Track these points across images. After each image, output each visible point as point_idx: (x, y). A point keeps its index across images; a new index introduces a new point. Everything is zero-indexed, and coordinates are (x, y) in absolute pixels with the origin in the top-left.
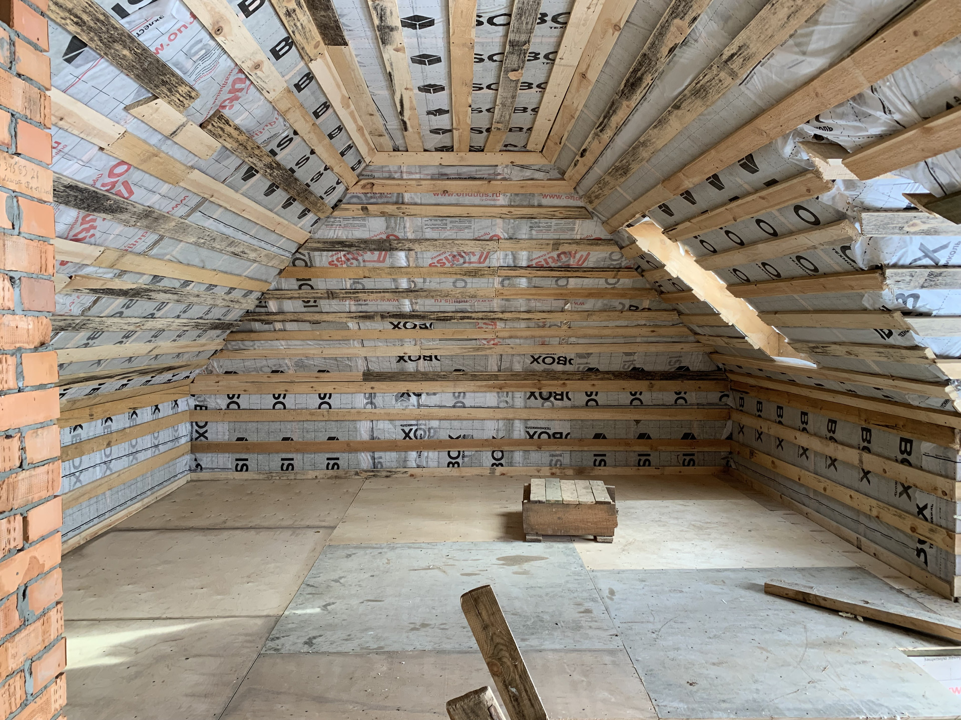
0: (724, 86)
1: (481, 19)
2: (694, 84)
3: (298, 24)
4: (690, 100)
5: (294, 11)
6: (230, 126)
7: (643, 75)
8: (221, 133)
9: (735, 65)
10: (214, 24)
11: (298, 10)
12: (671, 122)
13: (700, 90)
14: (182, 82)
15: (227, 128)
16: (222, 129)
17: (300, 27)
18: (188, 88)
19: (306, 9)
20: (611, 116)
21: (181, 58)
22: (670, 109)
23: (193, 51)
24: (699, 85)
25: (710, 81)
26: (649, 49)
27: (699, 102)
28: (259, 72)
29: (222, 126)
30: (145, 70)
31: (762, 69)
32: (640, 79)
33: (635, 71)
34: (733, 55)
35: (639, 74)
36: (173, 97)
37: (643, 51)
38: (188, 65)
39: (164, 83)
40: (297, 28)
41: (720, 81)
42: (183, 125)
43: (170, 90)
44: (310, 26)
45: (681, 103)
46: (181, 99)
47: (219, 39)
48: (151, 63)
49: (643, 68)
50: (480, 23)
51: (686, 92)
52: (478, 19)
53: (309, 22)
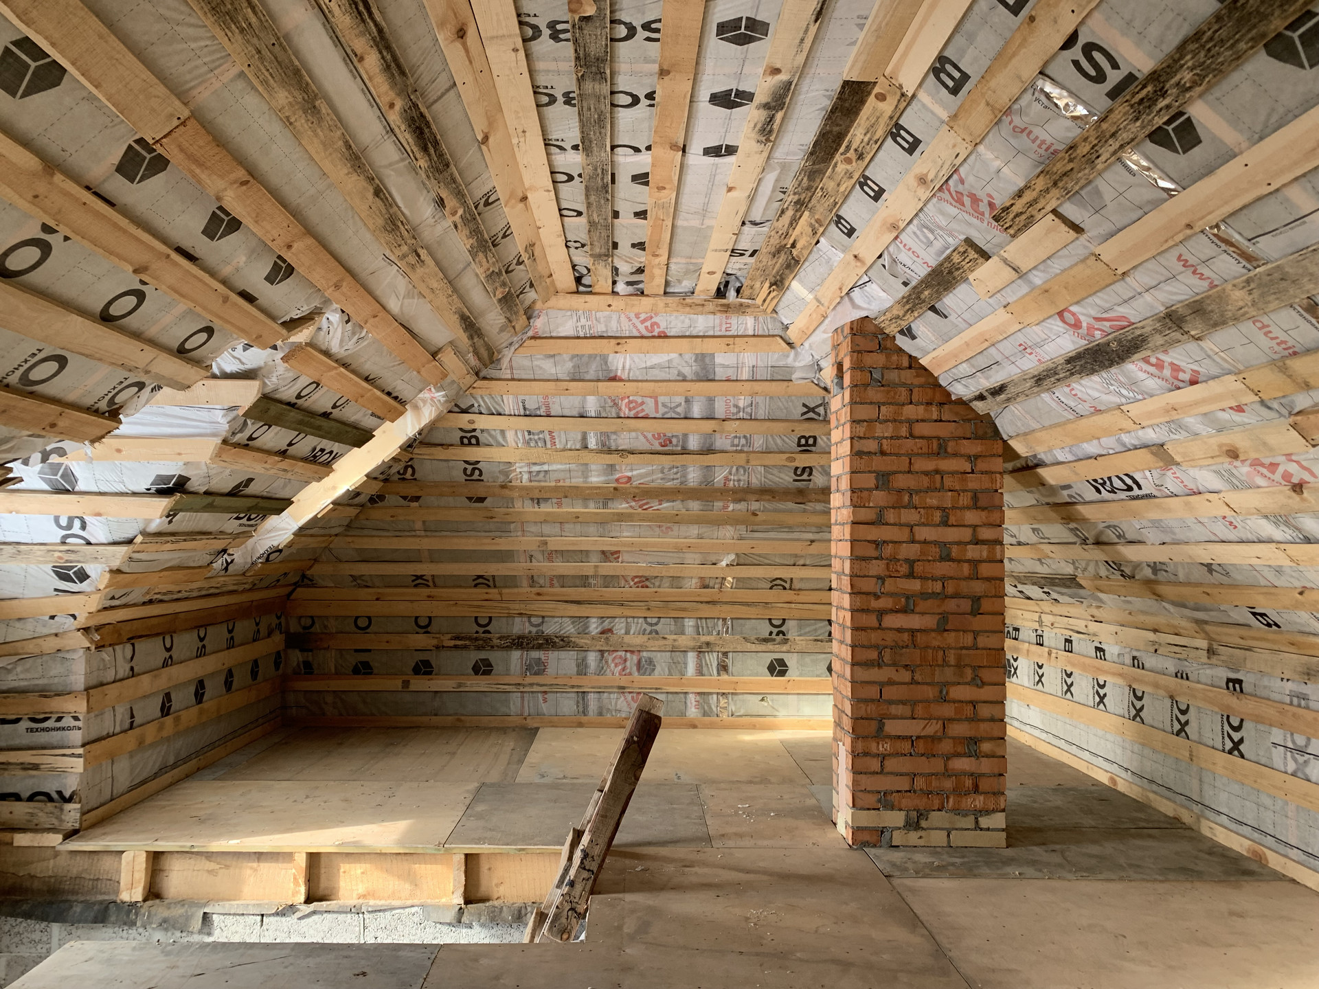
0: (393, 249)
1: (649, 102)
2: (402, 218)
3: (866, 139)
4: (384, 211)
5: (856, 150)
6: (1012, 205)
7: (429, 155)
8: (1023, 217)
9: (412, 259)
10: (891, 232)
11: (854, 146)
12: (354, 177)
13: (394, 225)
14: (948, 258)
15: (1015, 209)
16: (1017, 215)
17: (868, 135)
18: (954, 254)
19: (850, 135)
20: (381, 52)
21: (932, 250)
22: (377, 181)
23: (925, 240)
24: (400, 224)
25: (402, 236)
26: (452, 174)
27: (380, 222)
28: (930, 177)
29: (1011, 216)
30: (939, 284)
31: (395, 271)
32: (425, 149)
33: (436, 144)
34: (419, 256)
35: (432, 151)
36: (965, 268)
37: (452, 166)
38: (938, 245)
39: (950, 272)
40: (870, 139)
41: (400, 246)
42: (1005, 261)
43: (958, 269)
44: (863, 122)
45: (382, 199)
46: (967, 260)
47: (902, 225)
48: (932, 279)
49: (436, 159)
50: (650, 96)
51: (395, 208)
52: (652, 102)
53: (859, 125)
